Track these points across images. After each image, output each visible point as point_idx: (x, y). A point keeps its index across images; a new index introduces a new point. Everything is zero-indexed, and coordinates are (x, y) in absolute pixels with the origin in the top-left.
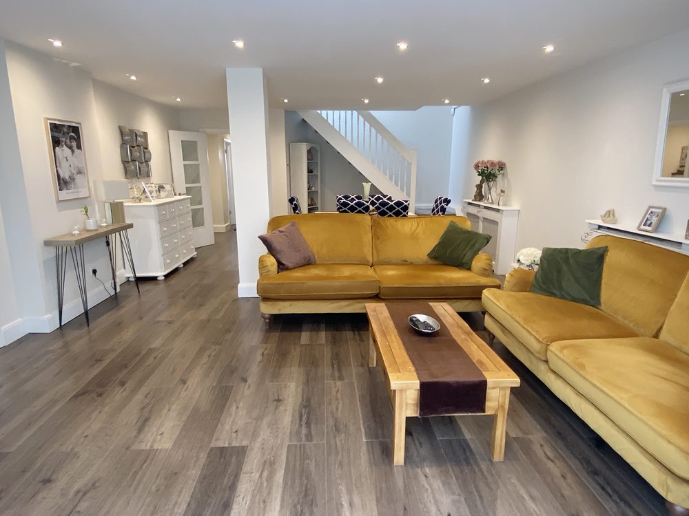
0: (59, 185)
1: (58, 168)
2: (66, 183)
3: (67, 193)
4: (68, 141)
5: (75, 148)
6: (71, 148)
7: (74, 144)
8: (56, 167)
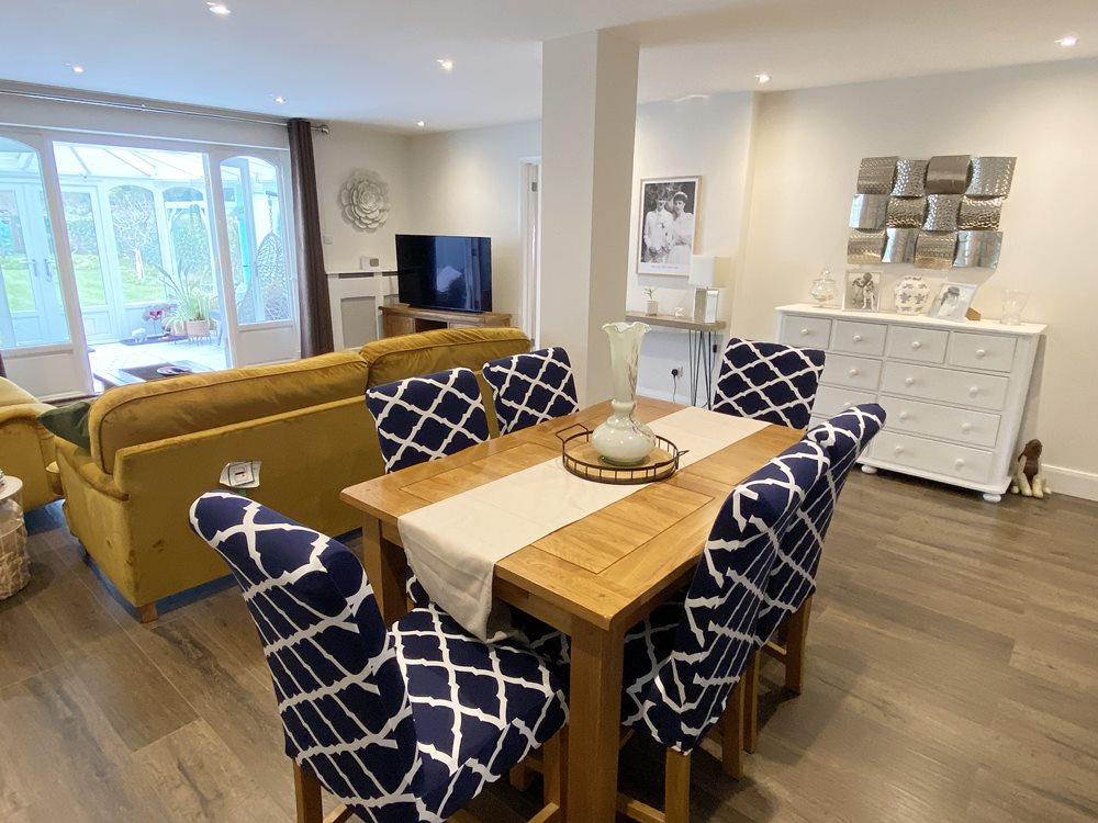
0: (642, 255)
1: (646, 237)
2: (654, 254)
3: (653, 267)
4: (671, 204)
5: (682, 212)
6: (675, 213)
7: (681, 205)
8: (643, 234)
